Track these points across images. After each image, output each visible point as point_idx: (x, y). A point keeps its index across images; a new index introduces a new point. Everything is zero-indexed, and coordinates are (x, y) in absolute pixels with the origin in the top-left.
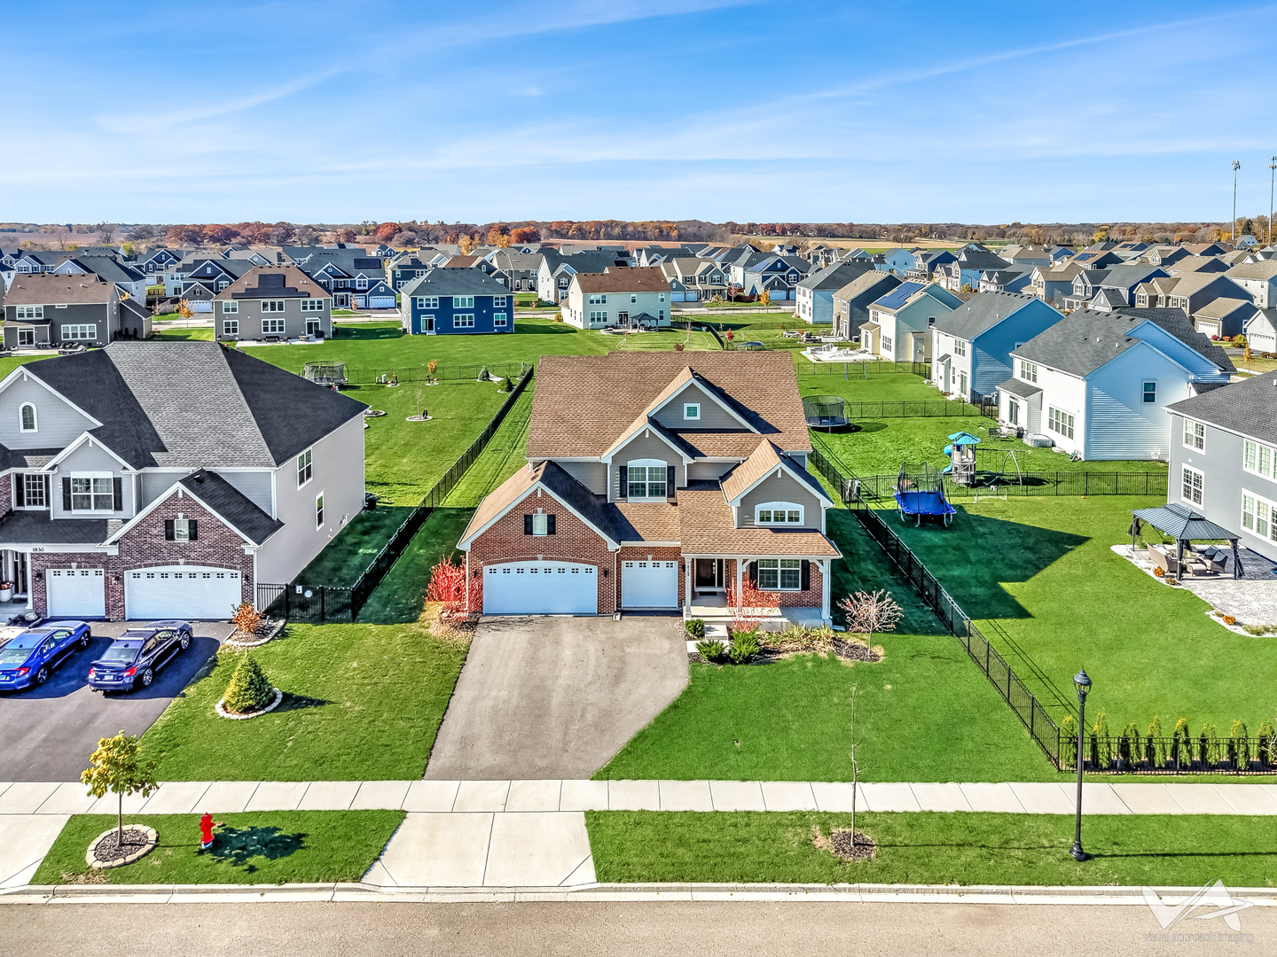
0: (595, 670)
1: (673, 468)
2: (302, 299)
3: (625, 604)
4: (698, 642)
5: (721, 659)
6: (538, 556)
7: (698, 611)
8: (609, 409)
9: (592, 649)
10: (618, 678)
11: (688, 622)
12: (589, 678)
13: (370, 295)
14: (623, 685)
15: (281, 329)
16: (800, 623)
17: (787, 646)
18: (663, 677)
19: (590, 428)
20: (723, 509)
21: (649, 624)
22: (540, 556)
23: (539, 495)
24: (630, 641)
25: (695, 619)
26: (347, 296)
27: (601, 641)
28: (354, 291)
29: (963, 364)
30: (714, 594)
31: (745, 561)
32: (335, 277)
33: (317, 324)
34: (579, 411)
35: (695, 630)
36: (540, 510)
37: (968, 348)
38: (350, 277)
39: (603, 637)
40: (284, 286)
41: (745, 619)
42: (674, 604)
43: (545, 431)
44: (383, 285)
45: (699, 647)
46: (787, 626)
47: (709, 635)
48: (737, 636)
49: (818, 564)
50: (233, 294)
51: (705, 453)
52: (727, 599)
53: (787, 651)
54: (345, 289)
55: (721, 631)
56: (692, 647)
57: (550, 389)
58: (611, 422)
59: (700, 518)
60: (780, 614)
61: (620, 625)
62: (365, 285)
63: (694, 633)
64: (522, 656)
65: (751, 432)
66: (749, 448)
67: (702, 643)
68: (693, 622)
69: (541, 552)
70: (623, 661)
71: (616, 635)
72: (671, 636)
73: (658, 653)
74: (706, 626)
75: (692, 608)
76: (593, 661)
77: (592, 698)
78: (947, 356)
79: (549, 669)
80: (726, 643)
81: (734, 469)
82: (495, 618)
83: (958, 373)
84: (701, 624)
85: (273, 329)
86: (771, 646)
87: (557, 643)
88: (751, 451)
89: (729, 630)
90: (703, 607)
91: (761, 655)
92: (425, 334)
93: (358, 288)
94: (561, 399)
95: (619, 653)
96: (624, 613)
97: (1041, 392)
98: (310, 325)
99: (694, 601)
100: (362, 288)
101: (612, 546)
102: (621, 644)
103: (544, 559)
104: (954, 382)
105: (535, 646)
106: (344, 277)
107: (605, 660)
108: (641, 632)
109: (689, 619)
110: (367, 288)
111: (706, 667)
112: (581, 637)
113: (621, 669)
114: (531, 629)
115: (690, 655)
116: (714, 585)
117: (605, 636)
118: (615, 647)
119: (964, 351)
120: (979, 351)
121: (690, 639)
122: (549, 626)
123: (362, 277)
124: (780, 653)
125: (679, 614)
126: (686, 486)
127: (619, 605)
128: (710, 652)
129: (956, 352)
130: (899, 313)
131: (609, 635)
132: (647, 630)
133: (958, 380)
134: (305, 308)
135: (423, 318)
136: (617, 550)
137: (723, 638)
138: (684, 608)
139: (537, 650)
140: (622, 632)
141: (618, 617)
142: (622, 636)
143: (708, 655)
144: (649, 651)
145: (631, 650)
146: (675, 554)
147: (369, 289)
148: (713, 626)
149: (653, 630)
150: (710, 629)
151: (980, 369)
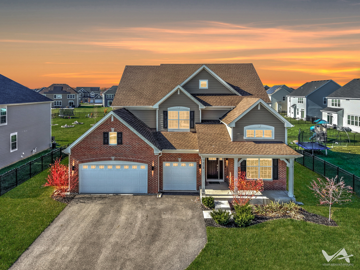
0: (139, 231)
1: (194, 112)
2: (68, 95)
3: (165, 189)
4: (212, 211)
5: (229, 224)
6: (112, 157)
7: (209, 192)
8: (159, 86)
9: (140, 216)
10: (154, 237)
11: (203, 199)
12: (133, 237)
13: (95, 99)
14: (157, 243)
15: (60, 104)
16: (276, 199)
17: (271, 215)
18: (187, 237)
19: (148, 94)
20: (223, 132)
21: (179, 200)
22: (113, 158)
23: (112, 120)
24: (166, 210)
25: (208, 196)
26: (88, 99)
27: (147, 210)
28: (90, 97)
29: (302, 107)
30: (218, 183)
31: (239, 159)
32: (84, 93)
33: (72, 103)
34: (143, 87)
35: (209, 203)
36: (113, 129)
37: (305, 99)
38: (89, 93)
39: (148, 207)
40: (62, 90)
41: (239, 197)
42: (194, 189)
43: (124, 94)
44: (99, 96)
45: (212, 214)
46: (267, 202)
47: (217, 206)
48: (237, 207)
49: (286, 161)
50: (44, 92)
51: (211, 104)
52: (227, 185)
53: (271, 218)
54: (87, 97)
55: (225, 205)
56: (207, 215)
57: (129, 78)
58: (160, 91)
59: (210, 137)
60: (261, 194)
61: (160, 200)
62: (93, 96)
63: (208, 206)
64: (91, 219)
65: (236, 95)
66: (236, 102)
67: (214, 212)
68: (207, 198)
69: (114, 155)
70: (159, 224)
71: (157, 206)
72: (192, 207)
73: (184, 218)
74: (215, 201)
75: (206, 190)
76: (138, 224)
77: (132, 254)
78: (294, 105)
79: (107, 230)
80: (230, 212)
81: (227, 113)
82: (86, 195)
83: (300, 110)
84: (212, 200)
85: (58, 104)
86: (260, 214)
87: (118, 211)
88: (238, 103)
89: (230, 204)
90: (212, 190)
91: (255, 220)
92: (109, 107)
93: (91, 97)
94: (134, 82)
95: (157, 219)
96: (163, 193)
97: (343, 110)
98: (70, 103)
99: (206, 187)
100: (93, 97)
101: (157, 152)
102: (160, 212)
103: (115, 160)
104: (298, 114)
105: (102, 213)
106: (87, 93)
107: (147, 223)
108: (174, 204)
109: (204, 197)
110: (94, 97)
111: (218, 229)
112: (134, 208)
113: (157, 230)
114: (104, 202)
115: (206, 220)
116: (218, 178)
117: (150, 207)
118: (155, 214)
119: (302, 101)
120: (309, 100)
121: (205, 209)
122: (117, 201)
123: (93, 93)
124: (267, 219)
125: (198, 194)
126: (200, 122)
127: (161, 188)
128: (221, 218)
129: (299, 103)
130: (272, 95)
131: (153, 207)
132: (178, 203)
133: (300, 113)
134: (69, 97)
135: (108, 101)
136: (160, 154)
137: (227, 209)
138: (201, 190)
139: (103, 215)
140: (161, 204)
141: (160, 196)
142: (160, 206)
143: (219, 221)
144: (178, 217)
145: (166, 216)
146: (195, 158)
147: (95, 97)
148: (220, 201)
149: (181, 203)
150: (218, 203)
151: (309, 107)
